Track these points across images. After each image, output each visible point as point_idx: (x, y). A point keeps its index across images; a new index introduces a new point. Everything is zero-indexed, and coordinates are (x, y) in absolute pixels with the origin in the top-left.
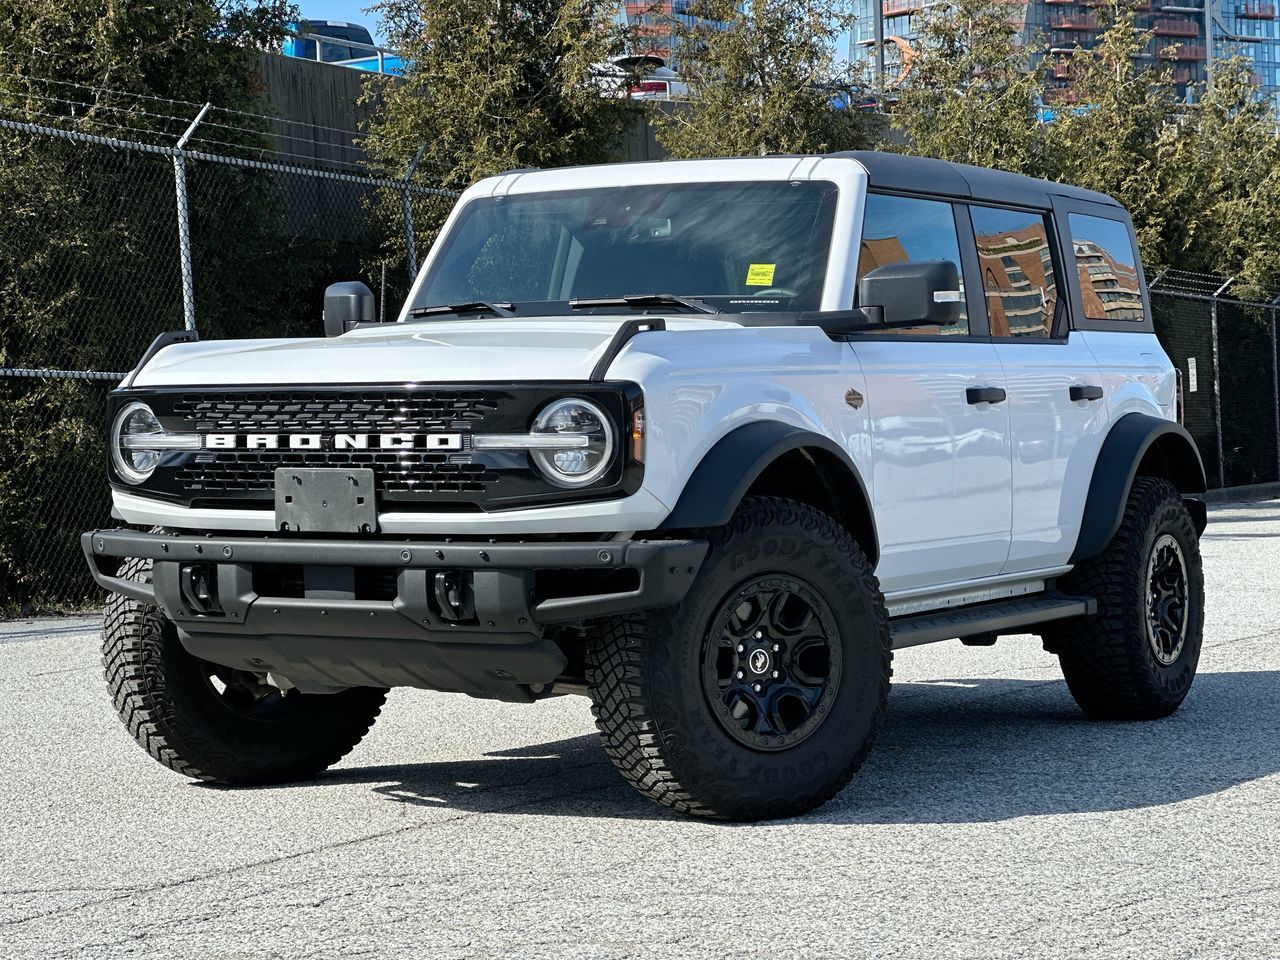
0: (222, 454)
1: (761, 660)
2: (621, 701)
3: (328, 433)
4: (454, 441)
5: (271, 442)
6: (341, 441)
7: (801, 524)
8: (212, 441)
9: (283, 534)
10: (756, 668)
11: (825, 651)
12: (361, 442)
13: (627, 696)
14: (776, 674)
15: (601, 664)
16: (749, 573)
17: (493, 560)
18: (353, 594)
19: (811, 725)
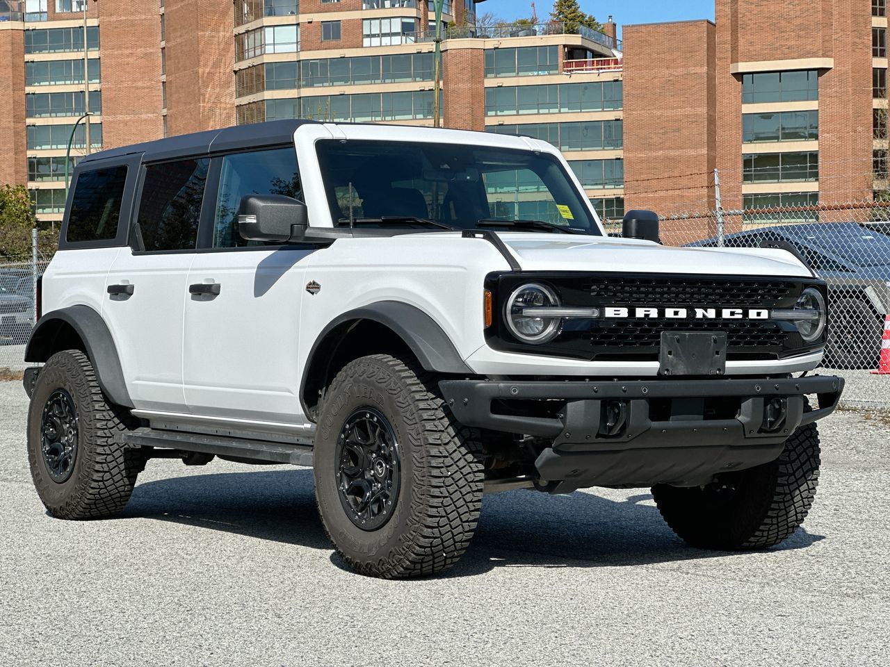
0: (618, 321)
3: (691, 307)
4: (765, 314)
5: (654, 313)
6: (699, 313)
8: (610, 312)
12: (711, 314)
18: (702, 417)
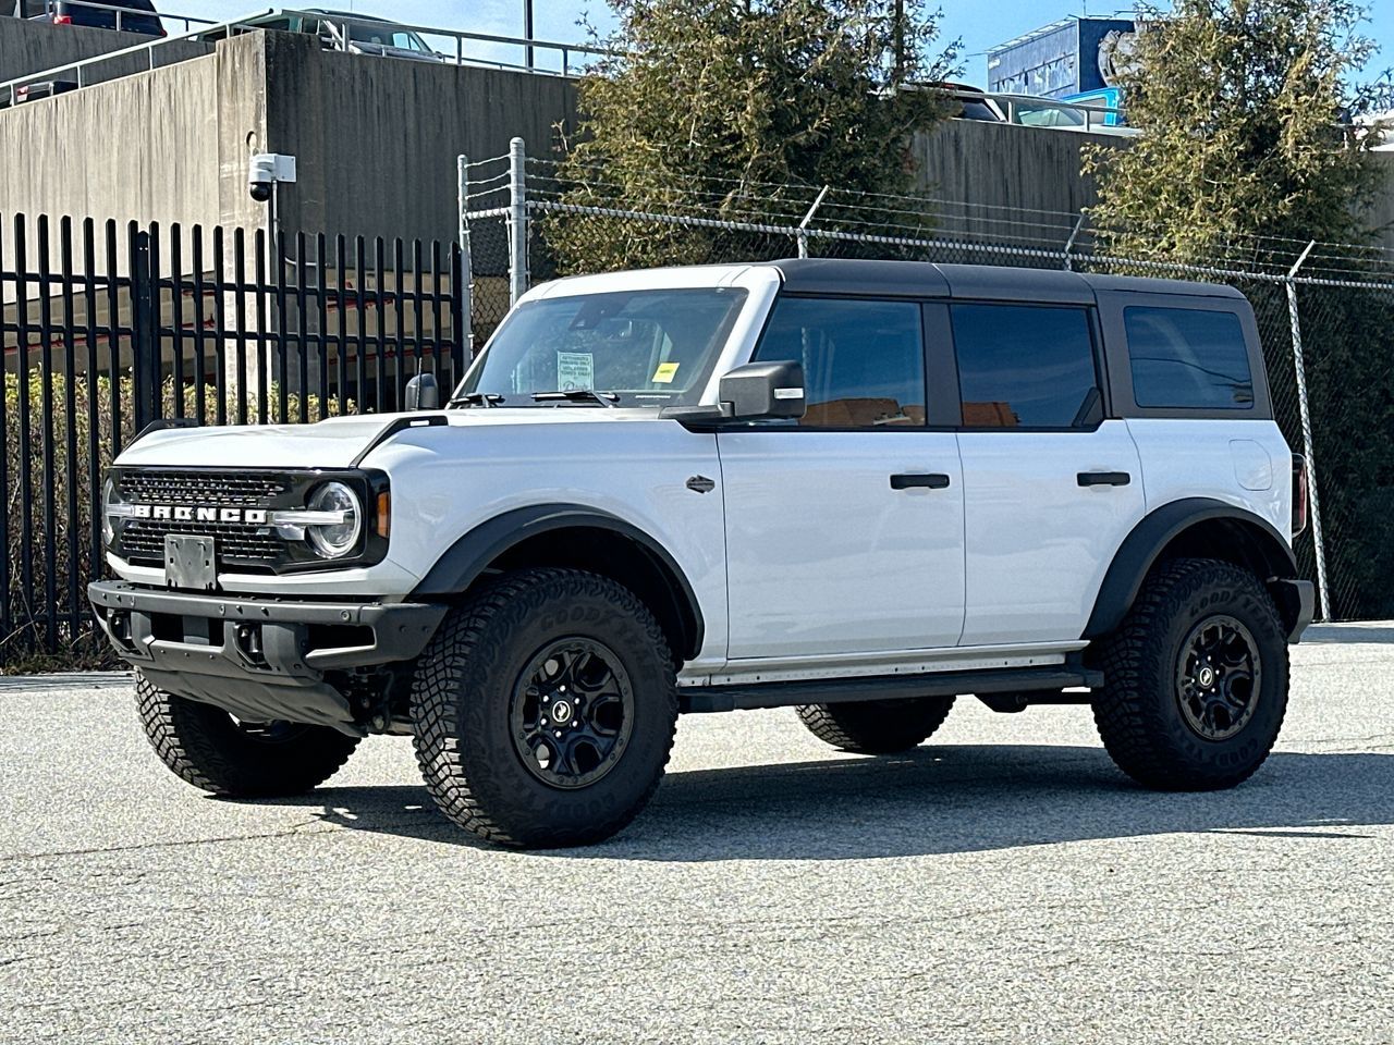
0: (142, 522)
1: (563, 710)
2: (438, 736)
3: (195, 508)
4: (261, 516)
5: (167, 513)
6: (201, 514)
7: (606, 596)
8: (138, 511)
9: (169, 588)
10: (558, 717)
11: (619, 707)
12: (211, 515)
13: (444, 731)
14: (575, 724)
15: (424, 702)
16: (557, 634)
17: (272, 616)
18: (207, 641)
19: (602, 769)
